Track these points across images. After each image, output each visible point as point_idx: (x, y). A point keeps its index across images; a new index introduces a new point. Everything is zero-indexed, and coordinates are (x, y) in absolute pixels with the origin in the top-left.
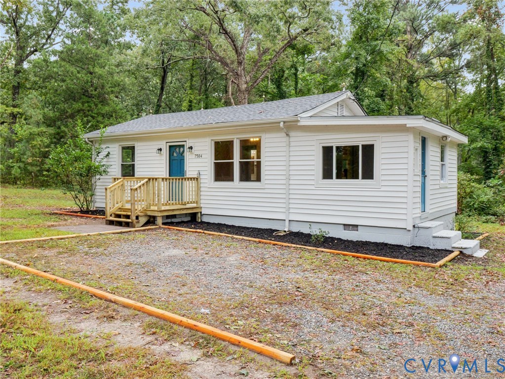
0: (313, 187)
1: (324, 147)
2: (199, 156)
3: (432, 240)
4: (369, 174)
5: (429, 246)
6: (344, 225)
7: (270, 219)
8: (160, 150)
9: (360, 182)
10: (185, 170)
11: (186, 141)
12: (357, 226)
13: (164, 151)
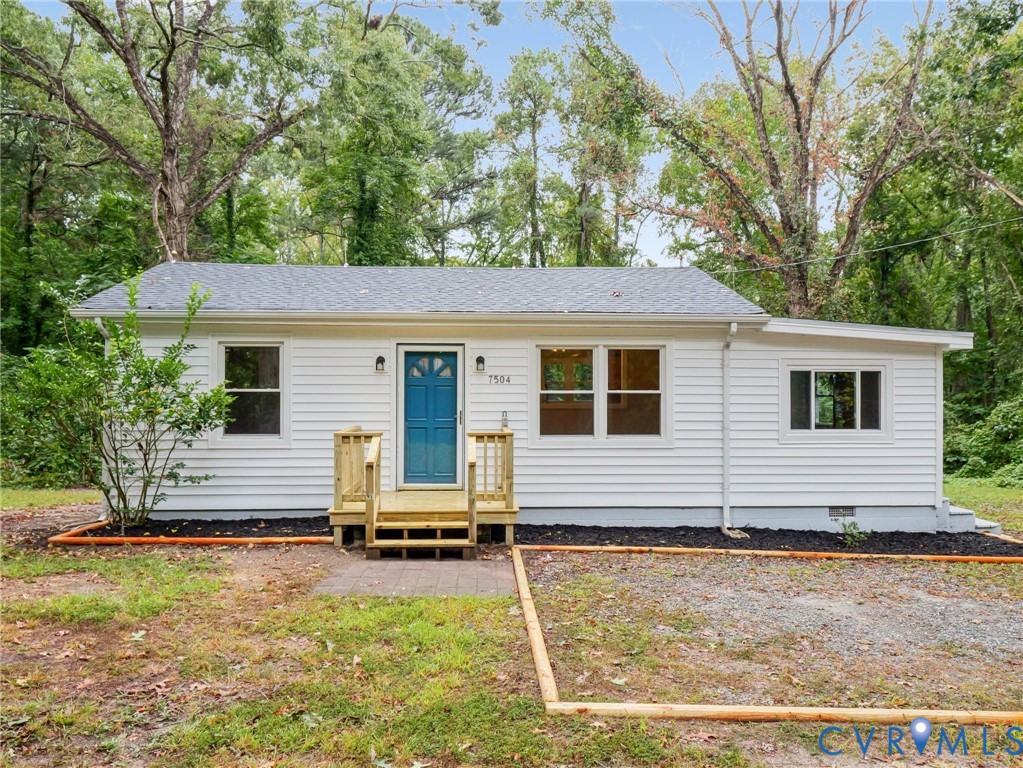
0: (775, 444)
1: (792, 373)
2: (499, 379)
3: (949, 520)
4: (872, 420)
5: (945, 530)
6: (830, 507)
7: (683, 508)
8: (381, 360)
9: (858, 432)
10: (459, 408)
11: (463, 344)
12: (852, 508)
13: (390, 364)
